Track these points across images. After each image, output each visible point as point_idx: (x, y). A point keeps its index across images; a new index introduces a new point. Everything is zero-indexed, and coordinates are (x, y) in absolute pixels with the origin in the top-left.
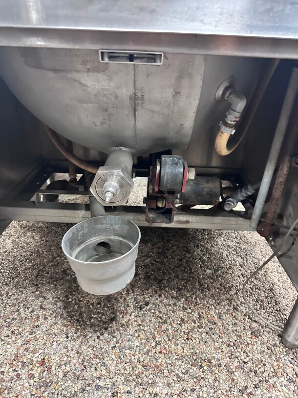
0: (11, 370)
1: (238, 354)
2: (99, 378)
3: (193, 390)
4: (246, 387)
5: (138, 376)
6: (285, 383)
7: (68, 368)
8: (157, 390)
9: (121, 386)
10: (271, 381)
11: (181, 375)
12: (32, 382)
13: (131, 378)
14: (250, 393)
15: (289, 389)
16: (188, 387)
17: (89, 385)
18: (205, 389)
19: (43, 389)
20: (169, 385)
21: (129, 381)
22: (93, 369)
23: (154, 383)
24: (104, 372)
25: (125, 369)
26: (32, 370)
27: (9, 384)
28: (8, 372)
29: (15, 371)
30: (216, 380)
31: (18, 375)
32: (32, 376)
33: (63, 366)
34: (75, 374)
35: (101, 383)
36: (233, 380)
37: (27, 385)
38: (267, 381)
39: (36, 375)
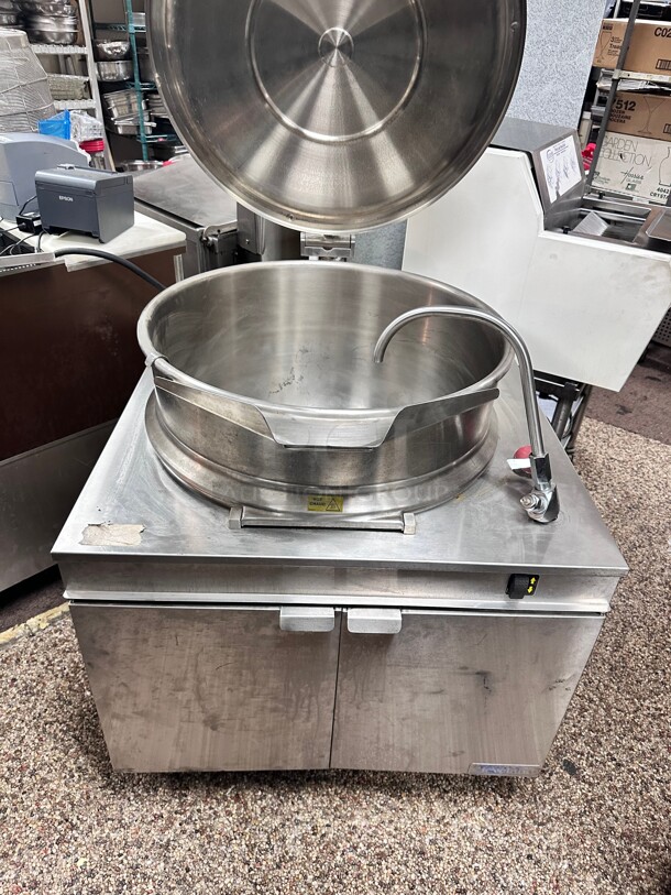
0: (207, 807)
1: (440, 783)
2: (298, 813)
3: (391, 822)
4: (444, 817)
5: (336, 809)
6: (484, 812)
7: (264, 804)
8: (355, 823)
9: (320, 820)
10: (470, 811)
11: (379, 806)
12: (231, 819)
13: (329, 812)
14: (448, 823)
15: (485, 818)
16: (386, 818)
17: (288, 820)
18: (402, 820)
19: (243, 825)
20: (367, 817)
21: (327, 814)
22: (290, 804)
23: (352, 815)
24: (301, 806)
25: (322, 802)
26: (228, 806)
27: (209, 822)
28: (205, 810)
29: (211, 808)
30: (414, 810)
31: (215, 813)
32: (229, 814)
33: (259, 802)
34: (272, 809)
35: (300, 817)
36: (431, 810)
37: (226, 822)
38: (465, 811)
39: (234, 812)
